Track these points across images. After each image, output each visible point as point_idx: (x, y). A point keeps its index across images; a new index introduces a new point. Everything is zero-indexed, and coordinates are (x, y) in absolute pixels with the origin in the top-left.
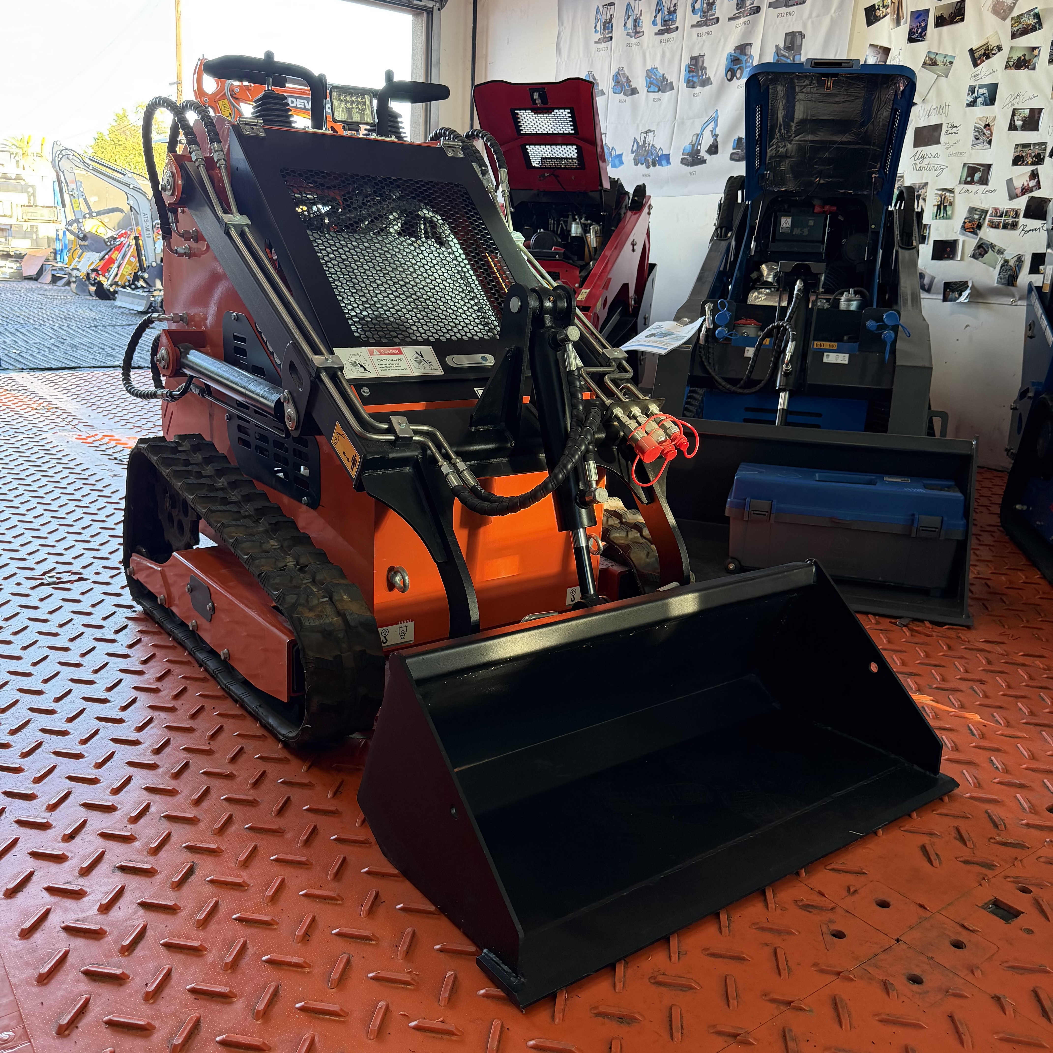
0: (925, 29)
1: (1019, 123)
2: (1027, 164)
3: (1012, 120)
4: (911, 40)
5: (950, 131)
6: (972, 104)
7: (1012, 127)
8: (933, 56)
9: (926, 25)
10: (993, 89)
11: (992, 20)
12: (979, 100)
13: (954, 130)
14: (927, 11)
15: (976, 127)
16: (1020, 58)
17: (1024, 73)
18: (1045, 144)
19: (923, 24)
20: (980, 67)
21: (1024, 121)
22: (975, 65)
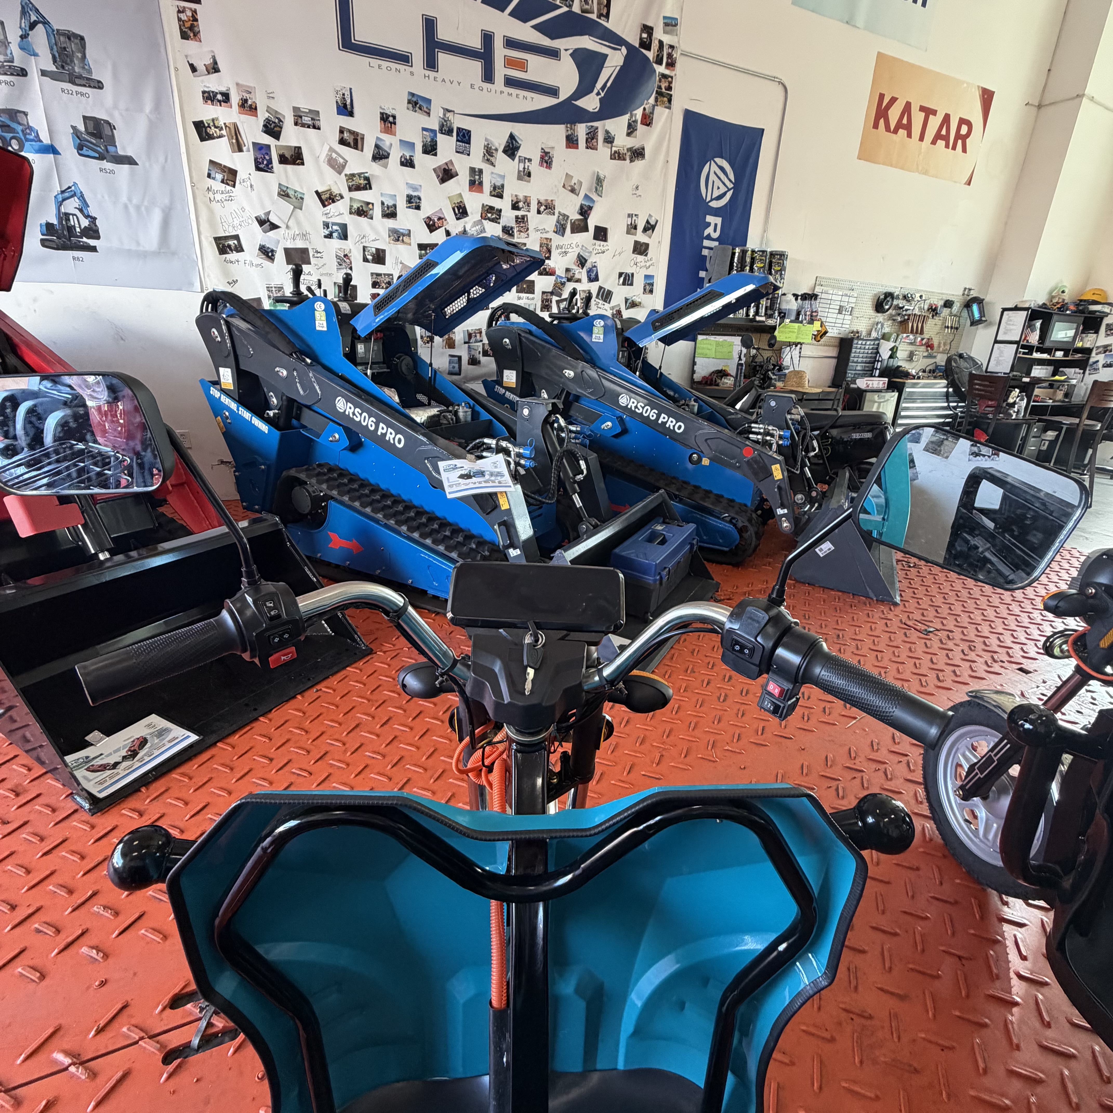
0: (270, 162)
1: (370, 257)
2: (383, 288)
3: (364, 255)
4: (258, 169)
5: (316, 255)
6: (329, 236)
7: (365, 260)
8: (285, 189)
9: (271, 159)
10: (344, 227)
11: (330, 173)
12: (335, 235)
13: (319, 255)
14: (268, 147)
15: (337, 256)
16: (358, 208)
17: (363, 220)
18: (392, 275)
19: (267, 157)
20: (328, 207)
21: (373, 255)
22: (324, 206)
